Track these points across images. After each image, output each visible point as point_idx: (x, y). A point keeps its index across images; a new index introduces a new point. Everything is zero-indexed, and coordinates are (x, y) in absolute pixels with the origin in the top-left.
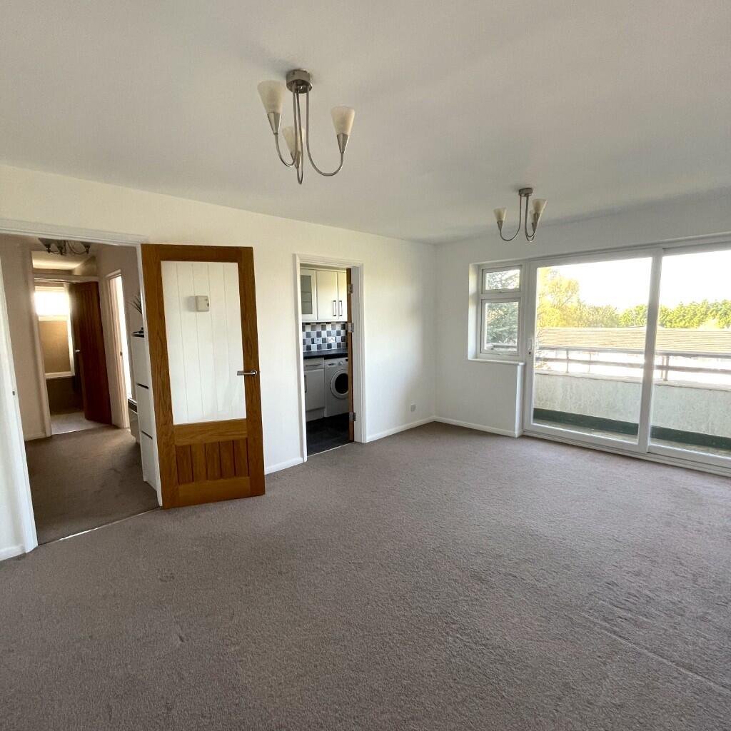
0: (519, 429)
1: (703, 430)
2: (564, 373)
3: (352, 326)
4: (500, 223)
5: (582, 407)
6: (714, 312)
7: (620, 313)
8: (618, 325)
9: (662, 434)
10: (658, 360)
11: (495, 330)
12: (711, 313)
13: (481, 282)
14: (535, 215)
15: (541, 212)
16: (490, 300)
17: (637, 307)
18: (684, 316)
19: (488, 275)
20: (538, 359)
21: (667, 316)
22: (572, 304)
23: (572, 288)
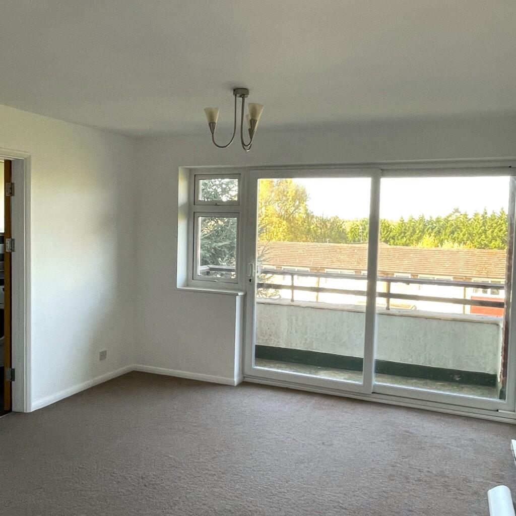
0: (239, 375)
1: (421, 362)
2: (289, 302)
3: (12, 241)
4: (212, 125)
5: (308, 342)
6: (430, 230)
7: (347, 227)
8: (346, 241)
9: (387, 369)
10: (381, 287)
11: (215, 244)
12: (427, 231)
13: (193, 190)
14: (251, 121)
15: (258, 119)
16: (203, 214)
17: (363, 221)
18: (405, 233)
19: (201, 182)
20: (260, 285)
21: (390, 232)
22: (300, 215)
23: (300, 197)
